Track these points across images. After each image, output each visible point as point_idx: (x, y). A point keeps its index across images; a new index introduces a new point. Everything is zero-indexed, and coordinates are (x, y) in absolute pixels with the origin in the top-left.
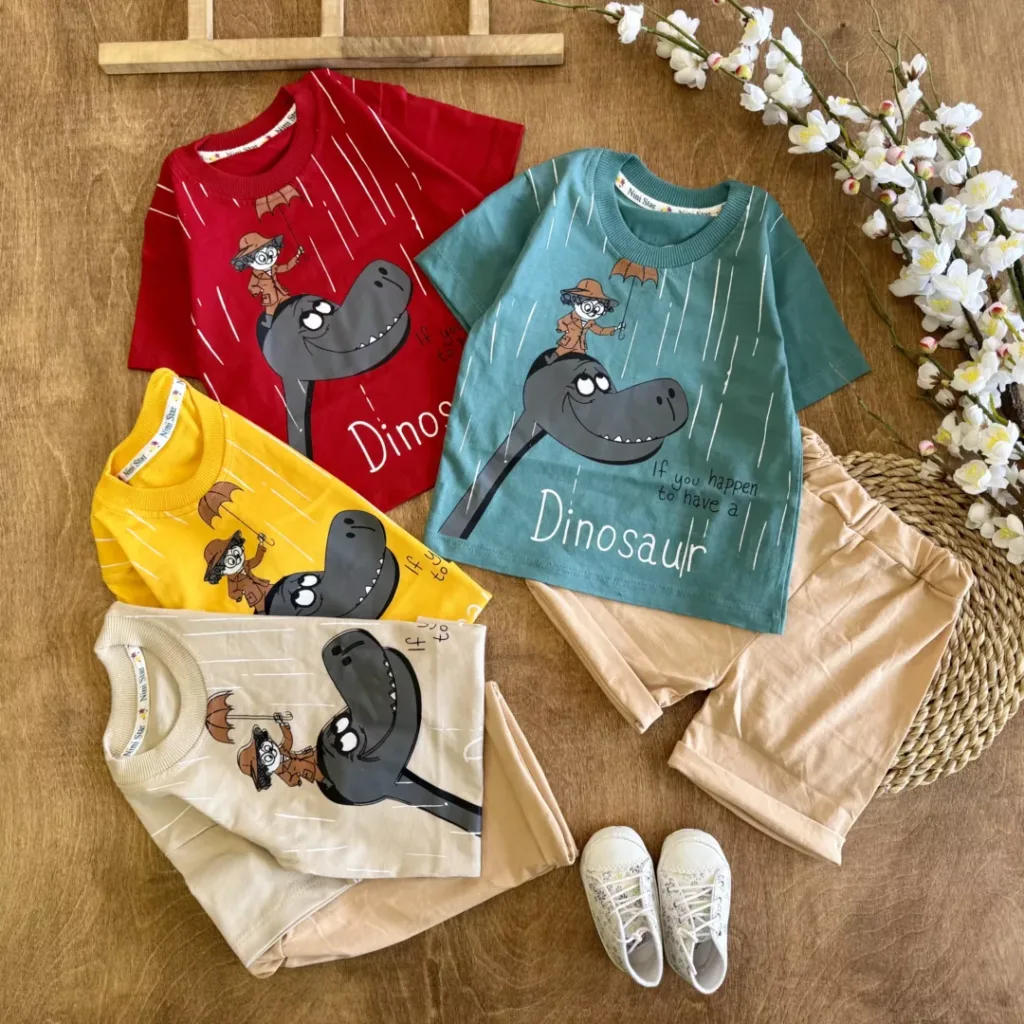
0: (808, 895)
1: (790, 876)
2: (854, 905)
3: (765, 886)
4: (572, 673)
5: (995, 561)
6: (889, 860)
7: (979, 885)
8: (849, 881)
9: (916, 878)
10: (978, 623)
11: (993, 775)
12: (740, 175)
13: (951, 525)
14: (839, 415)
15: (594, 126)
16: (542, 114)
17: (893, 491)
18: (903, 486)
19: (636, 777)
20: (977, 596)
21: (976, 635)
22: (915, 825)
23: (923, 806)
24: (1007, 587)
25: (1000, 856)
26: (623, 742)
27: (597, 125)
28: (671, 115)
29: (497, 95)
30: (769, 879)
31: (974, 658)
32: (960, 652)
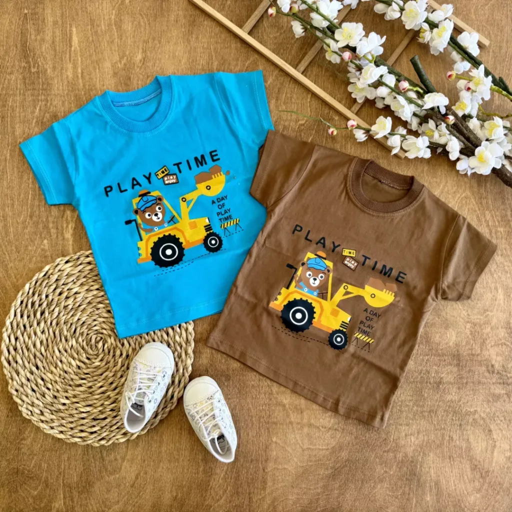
0: (273, 502)
1: (264, 489)
2: (299, 508)
3: (250, 494)
6: (322, 484)
7: (372, 502)
8: (298, 494)
9: (336, 495)
11: (386, 439)
12: (271, 83)
15: (189, 48)
16: (159, 39)
19: (181, 427)
22: (339, 465)
23: (344, 454)
25: (386, 485)
27: (191, 48)
28: (233, 46)
29: (134, 26)
30: (252, 491)
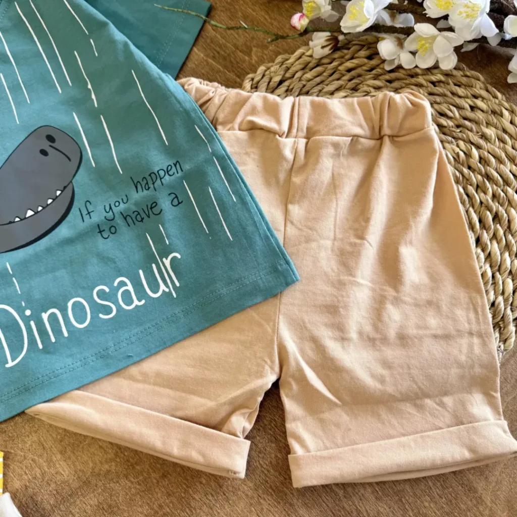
4: (138, 468)
5: (433, 83)
10: (461, 143)
13: (375, 79)
14: (214, 58)
17: (304, 86)
18: (309, 75)
20: (443, 121)
21: (468, 155)
24: (460, 97)
26: (235, 498)
31: (482, 175)
32: (467, 180)
